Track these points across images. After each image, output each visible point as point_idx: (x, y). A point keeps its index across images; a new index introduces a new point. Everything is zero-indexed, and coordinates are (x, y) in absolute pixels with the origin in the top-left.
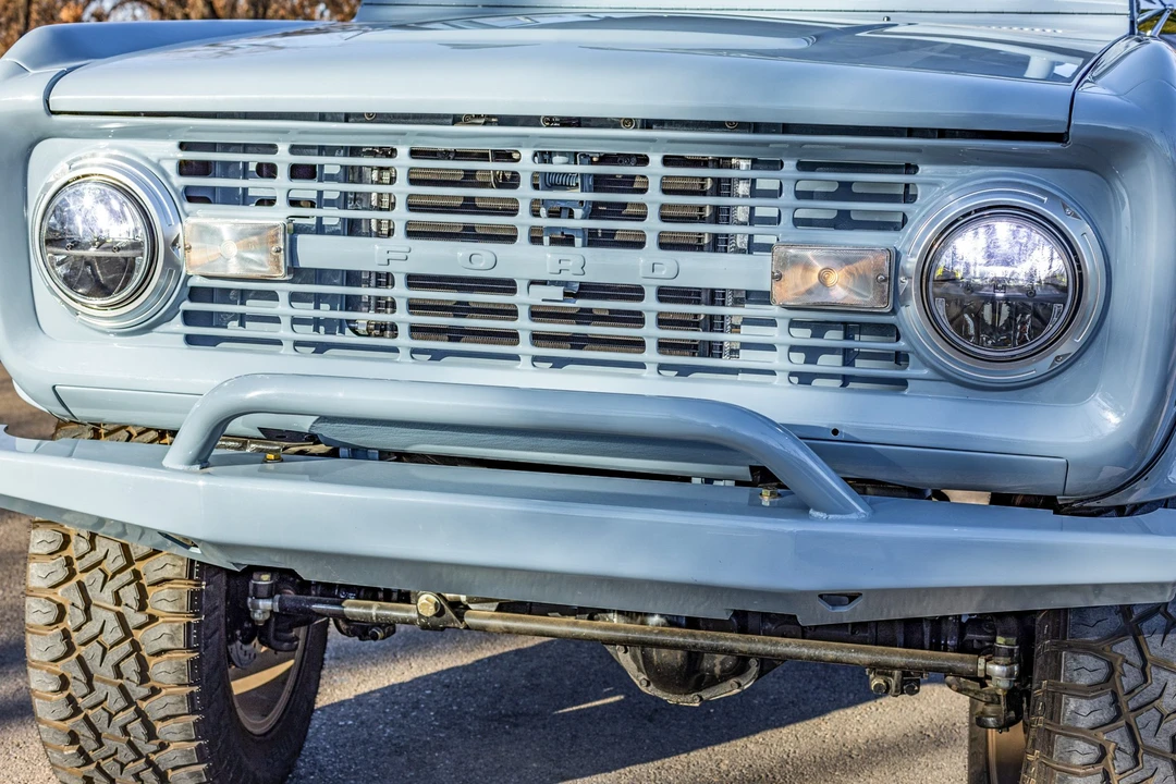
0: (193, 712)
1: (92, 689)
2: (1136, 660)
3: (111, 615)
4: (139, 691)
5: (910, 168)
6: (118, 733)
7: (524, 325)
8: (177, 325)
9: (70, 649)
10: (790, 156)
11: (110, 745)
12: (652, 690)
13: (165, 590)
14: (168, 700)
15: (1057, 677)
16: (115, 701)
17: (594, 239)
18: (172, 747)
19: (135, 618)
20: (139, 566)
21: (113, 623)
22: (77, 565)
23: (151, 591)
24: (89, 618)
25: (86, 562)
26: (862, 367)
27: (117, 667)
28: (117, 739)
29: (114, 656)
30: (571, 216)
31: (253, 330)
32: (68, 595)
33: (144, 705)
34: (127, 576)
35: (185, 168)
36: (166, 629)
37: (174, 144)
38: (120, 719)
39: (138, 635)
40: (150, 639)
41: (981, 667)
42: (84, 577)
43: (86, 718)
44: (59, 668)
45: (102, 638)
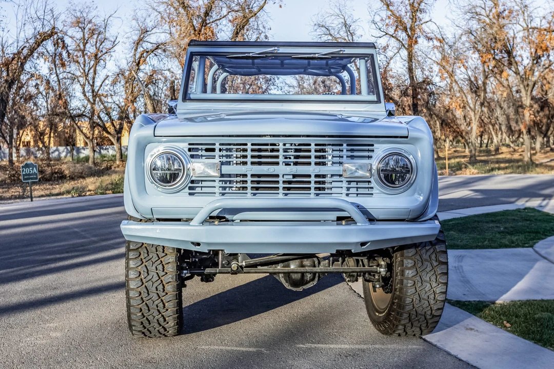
0: (177, 299)
1: (149, 294)
2: (420, 260)
3: (156, 273)
4: (162, 294)
5: (373, 145)
6: (155, 307)
7: (281, 185)
8: (187, 190)
9: (143, 284)
10: (345, 143)
11: (152, 311)
12: (289, 288)
13: (170, 265)
14: (171, 296)
15: (403, 266)
16: (155, 297)
17: (296, 164)
18: (169, 310)
19: (161, 273)
20: (162, 259)
21: (156, 275)
22: (144, 260)
23: (166, 266)
24: (148, 274)
25: (147, 259)
26: (360, 191)
27: (156, 288)
28: (155, 309)
29: (155, 285)
30: (290, 158)
31: (204, 190)
32: (142, 269)
33: (163, 298)
34: (159, 262)
35: (190, 150)
36: (170, 276)
37: (187, 144)
38: (156, 303)
39: (162, 278)
40: (166, 279)
41: (378, 270)
42: (146, 264)
43: (146, 304)
44: (139, 289)
45: (152, 280)
